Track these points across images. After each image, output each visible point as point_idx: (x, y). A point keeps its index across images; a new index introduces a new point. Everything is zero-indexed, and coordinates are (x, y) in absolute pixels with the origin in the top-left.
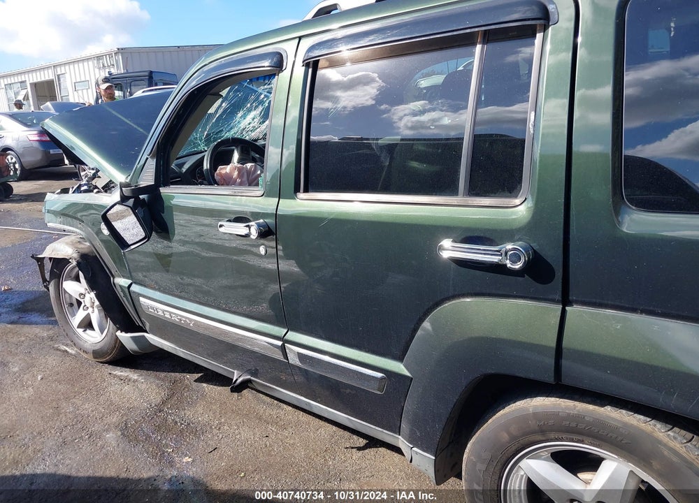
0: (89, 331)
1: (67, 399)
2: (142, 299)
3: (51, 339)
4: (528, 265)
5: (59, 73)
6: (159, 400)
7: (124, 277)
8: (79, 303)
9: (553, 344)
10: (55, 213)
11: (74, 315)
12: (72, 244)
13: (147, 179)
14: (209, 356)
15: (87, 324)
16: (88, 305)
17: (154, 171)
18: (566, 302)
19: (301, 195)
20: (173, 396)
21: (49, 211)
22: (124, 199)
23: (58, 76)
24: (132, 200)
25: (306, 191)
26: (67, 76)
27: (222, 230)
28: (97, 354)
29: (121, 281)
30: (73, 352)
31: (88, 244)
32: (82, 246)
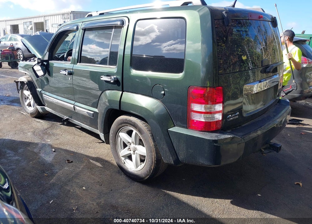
0: (30, 107)
1: (20, 124)
2: (44, 95)
3: (19, 110)
4: (114, 81)
5: (46, 19)
6: (47, 127)
7: (40, 88)
8: (28, 98)
9: (119, 100)
10: (22, 67)
11: (26, 102)
12: (26, 78)
13: (46, 58)
14: (60, 112)
15: (29, 105)
16: (30, 98)
17: (48, 56)
18: (123, 91)
19: (78, 64)
20: (51, 127)
21: (20, 67)
22: (38, 63)
23: (46, 20)
24: (41, 64)
25: (80, 63)
26: (49, 21)
27: (61, 72)
28: (31, 114)
29: (39, 90)
30: (25, 114)
31: (31, 78)
32: (29, 78)
